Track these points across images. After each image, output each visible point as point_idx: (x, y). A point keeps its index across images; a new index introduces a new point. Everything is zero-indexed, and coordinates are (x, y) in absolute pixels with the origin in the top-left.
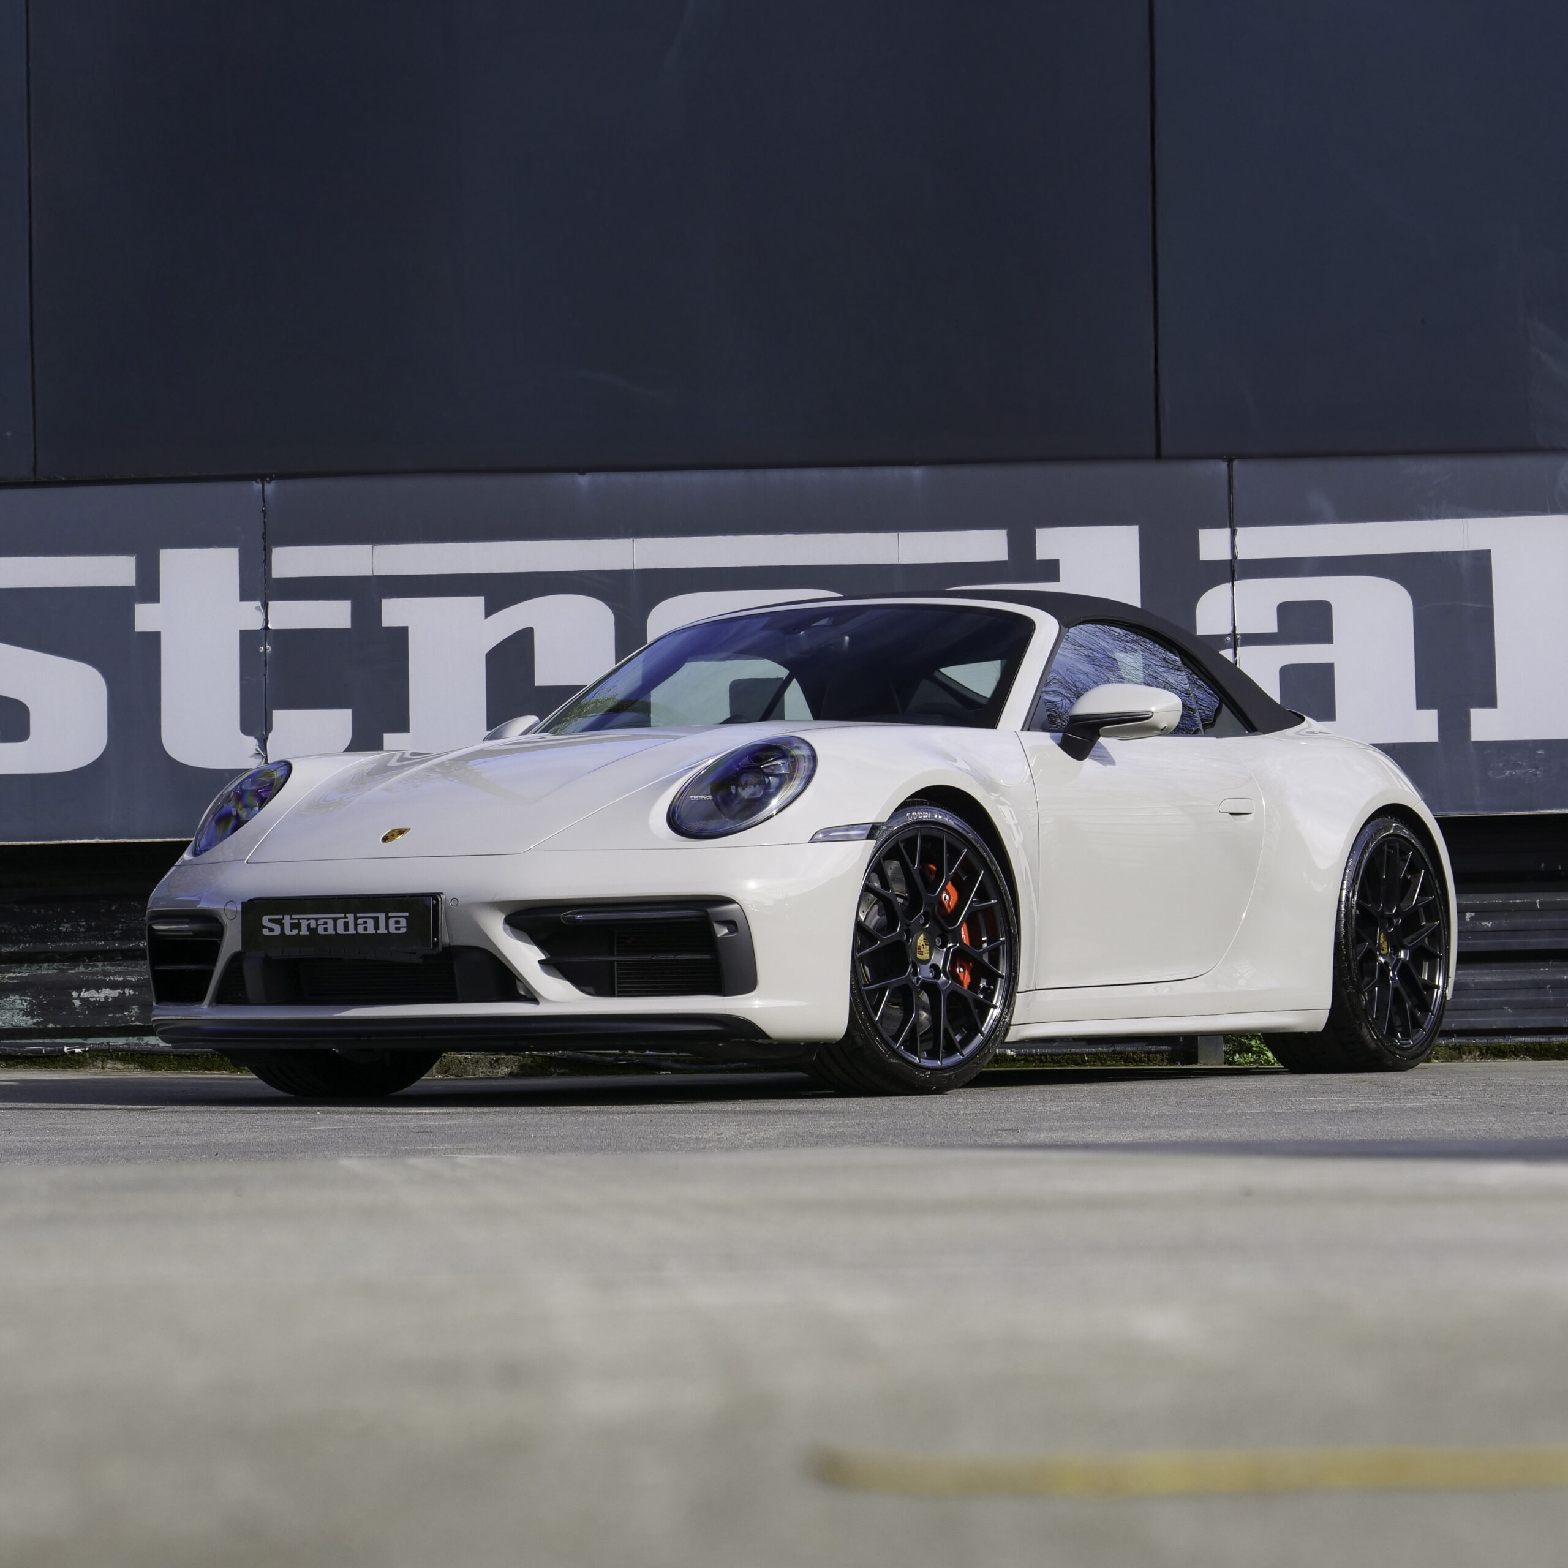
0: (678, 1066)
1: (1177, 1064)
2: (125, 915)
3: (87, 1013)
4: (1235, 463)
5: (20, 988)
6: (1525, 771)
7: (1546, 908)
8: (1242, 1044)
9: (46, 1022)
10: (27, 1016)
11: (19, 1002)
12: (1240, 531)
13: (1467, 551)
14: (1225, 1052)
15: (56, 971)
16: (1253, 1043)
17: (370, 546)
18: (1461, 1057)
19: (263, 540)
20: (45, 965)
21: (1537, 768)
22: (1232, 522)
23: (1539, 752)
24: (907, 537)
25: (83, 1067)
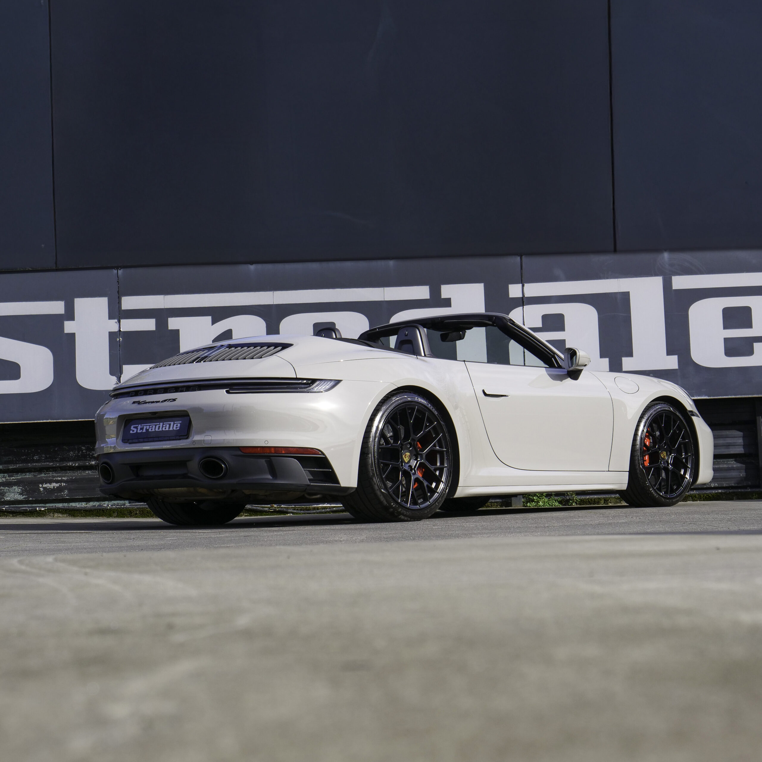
0: (295, 511)
1: (503, 507)
2: (61, 452)
3: (46, 493)
4: (523, 257)
5: (17, 483)
8: (529, 498)
9: (29, 497)
10: (20, 495)
11: (17, 489)
12: (526, 285)
13: (620, 292)
14: (523, 502)
15: (32, 476)
16: (535, 498)
17: (162, 296)
18: (621, 502)
19: (118, 294)
20: (28, 473)
22: (522, 281)
24: (387, 289)
25: (45, 516)
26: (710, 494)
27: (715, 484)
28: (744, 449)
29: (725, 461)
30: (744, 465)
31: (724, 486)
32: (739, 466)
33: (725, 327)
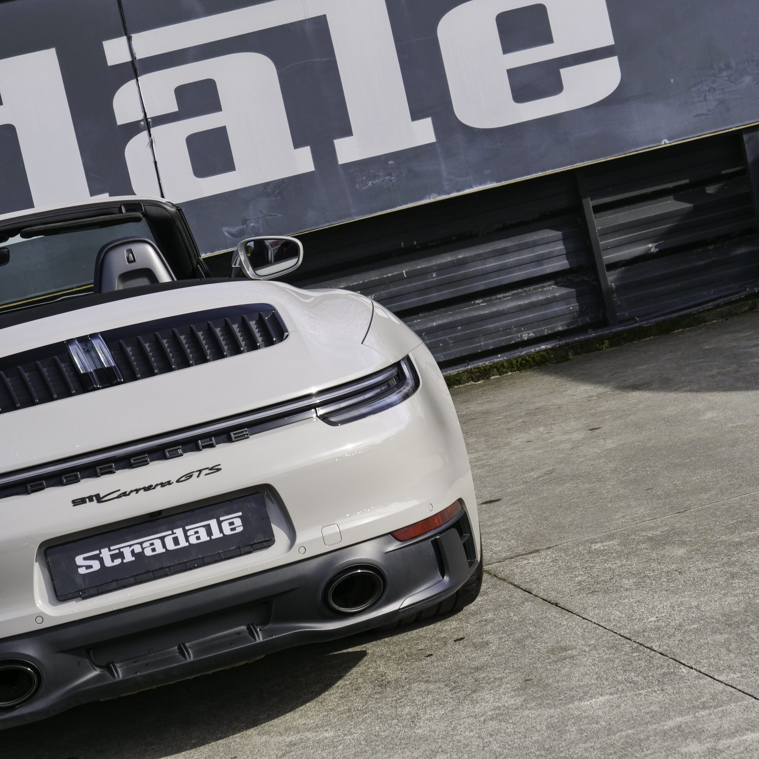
6: (381, 180)
7: (413, 275)
12: (134, 36)
13: (308, 19)
21: (390, 175)
22: (126, 31)
23: (390, 163)
26: (528, 355)
27: (529, 334)
28: (567, 260)
29: (538, 288)
30: (574, 290)
31: (546, 334)
32: (565, 292)
33: (507, 49)
